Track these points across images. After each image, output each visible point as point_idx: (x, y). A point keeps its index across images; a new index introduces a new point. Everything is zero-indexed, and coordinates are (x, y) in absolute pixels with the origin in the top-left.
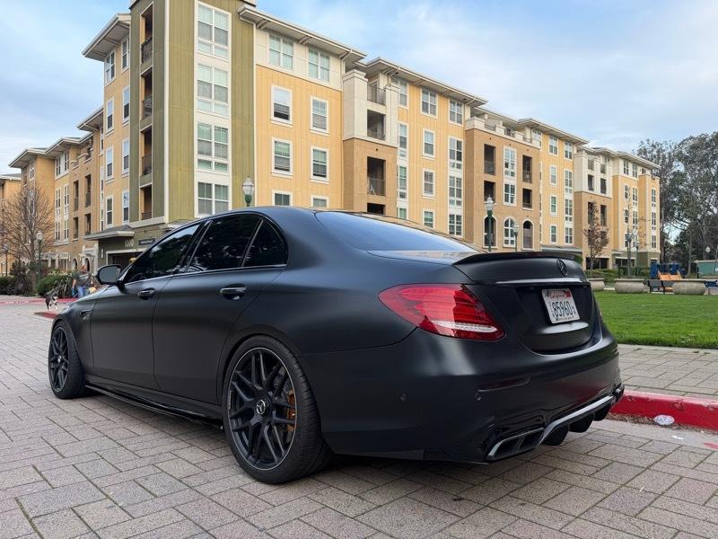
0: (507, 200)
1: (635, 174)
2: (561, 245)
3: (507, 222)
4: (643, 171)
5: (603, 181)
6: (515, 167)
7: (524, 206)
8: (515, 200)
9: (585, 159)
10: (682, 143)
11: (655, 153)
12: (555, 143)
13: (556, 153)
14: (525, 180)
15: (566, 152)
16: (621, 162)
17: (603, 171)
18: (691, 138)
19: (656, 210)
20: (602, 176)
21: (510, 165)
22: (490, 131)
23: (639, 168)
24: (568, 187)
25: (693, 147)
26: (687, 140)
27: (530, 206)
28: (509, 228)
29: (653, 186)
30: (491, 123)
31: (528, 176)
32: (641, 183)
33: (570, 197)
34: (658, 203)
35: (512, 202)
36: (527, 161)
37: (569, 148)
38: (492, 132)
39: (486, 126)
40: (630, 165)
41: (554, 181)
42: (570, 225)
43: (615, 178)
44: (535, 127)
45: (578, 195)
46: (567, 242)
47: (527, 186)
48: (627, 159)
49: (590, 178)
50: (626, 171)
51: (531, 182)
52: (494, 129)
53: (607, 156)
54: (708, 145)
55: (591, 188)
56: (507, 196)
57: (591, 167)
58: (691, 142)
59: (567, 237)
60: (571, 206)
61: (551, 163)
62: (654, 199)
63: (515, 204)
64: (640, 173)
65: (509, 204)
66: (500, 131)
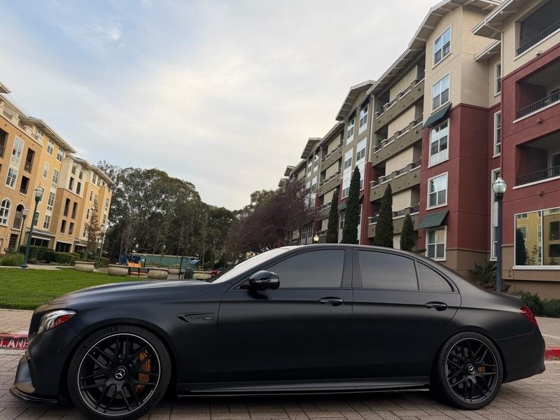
0: (8, 183)
1: (98, 185)
2: (40, 229)
3: (4, 202)
4: (104, 184)
5: (79, 184)
6: (21, 156)
7: (21, 191)
8: (15, 184)
9: (71, 164)
10: (125, 170)
11: (108, 171)
12: (53, 146)
13: (51, 153)
14: (26, 169)
15: (59, 155)
16: (92, 173)
17: (80, 177)
18: (131, 168)
19: (107, 213)
20: (79, 180)
21: (17, 153)
22: (6, 118)
23: (102, 181)
24: (54, 183)
25: (132, 175)
26: (128, 169)
27: (25, 192)
28: (5, 208)
29: (108, 195)
30: (10, 112)
31: (28, 166)
32: (102, 192)
33: (54, 191)
34: (108, 208)
35: (12, 185)
36: (31, 153)
37: (61, 153)
38: (8, 120)
39: (4, 113)
40: (97, 177)
41: (45, 176)
42: (49, 213)
43: (87, 184)
44: (41, 128)
45: (60, 190)
46: (44, 227)
47: (27, 175)
48: (96, 172)
49: (72, 179)
50: (94, 181)
51: (30, 172)
52: (10, 117)
53: (85, 166)
54: (140, 177)
55: (70, 188)
56: (9, 179)
57: (74, 171)
58: (130, 172)
59: (45, 223)
60: (53, 198)
61: (47, 161)
62: (107, 205)
63: (14, 188)
64: (101, 184)
65: (9, 186)
66: (15, 121)
